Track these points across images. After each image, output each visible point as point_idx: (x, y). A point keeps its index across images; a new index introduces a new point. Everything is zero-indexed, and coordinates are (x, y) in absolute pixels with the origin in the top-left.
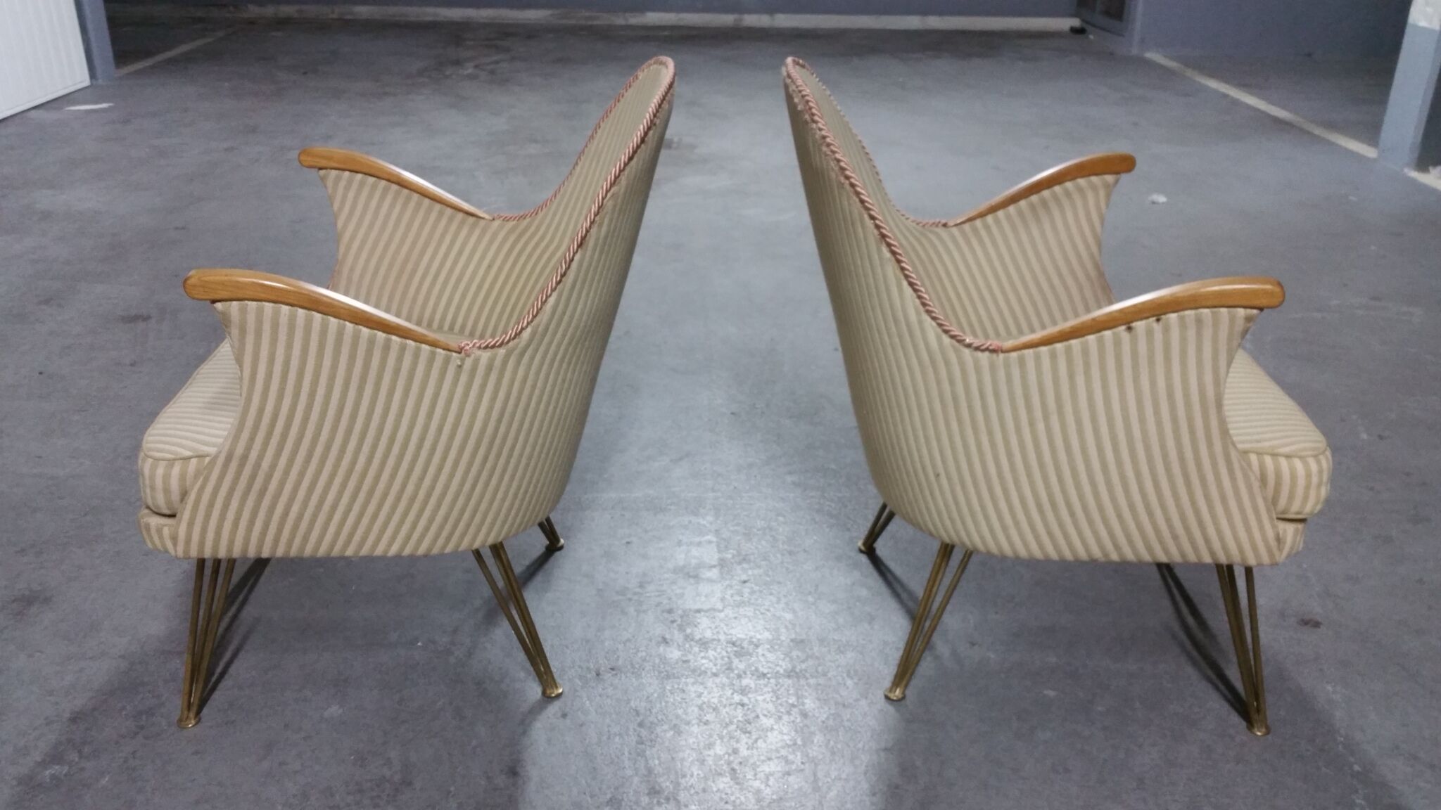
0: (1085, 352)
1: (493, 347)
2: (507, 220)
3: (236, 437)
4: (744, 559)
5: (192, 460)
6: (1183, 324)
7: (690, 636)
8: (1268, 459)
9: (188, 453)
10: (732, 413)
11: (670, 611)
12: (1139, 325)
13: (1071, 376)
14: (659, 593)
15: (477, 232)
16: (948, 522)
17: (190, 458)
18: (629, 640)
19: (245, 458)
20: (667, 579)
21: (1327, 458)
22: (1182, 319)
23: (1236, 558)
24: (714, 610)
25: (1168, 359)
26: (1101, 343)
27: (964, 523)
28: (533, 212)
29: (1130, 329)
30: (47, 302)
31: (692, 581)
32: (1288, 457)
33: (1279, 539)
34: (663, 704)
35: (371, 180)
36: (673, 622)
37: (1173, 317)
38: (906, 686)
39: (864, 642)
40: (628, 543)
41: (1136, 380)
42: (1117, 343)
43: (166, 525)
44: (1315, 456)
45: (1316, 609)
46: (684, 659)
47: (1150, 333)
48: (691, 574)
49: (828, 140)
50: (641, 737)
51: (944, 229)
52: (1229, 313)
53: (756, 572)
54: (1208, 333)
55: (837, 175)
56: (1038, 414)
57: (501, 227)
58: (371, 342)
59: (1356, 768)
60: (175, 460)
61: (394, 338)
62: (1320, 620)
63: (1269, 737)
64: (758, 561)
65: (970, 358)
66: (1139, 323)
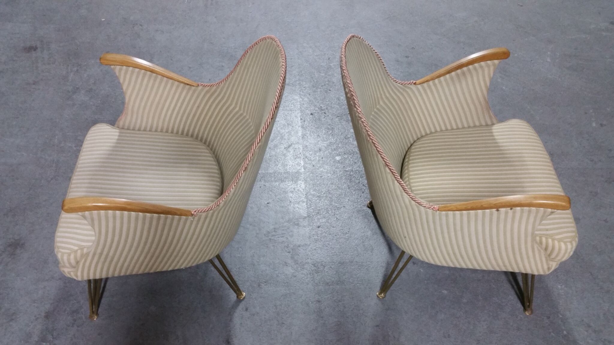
1: (207, 211)
2: (204, 86)
4: (318, 213)
5: (78, 251)
6: (522, 211)
7: (297, 261)
11: (288, 246)
14: (283, 235)
15: (191, 92)
18: (271, 264)
20: (285, 226)
23: (529, 273)
25: (513, 221)
26: (484, 214)
28: (217, 84)
31: (296, 227)
32: (559, 241)
33: (549, 269)
34: (287, 302)
35: (137, 70)
36: (289, 252)
37: (518, 209)
38: (386, 292)
41: (498, 225)
44: (571, 242)
47: (507, 213)
48: (296, 223)
49: (362, 119)
50: (278, 321)
51: (414, 85)
52: (544, 210)
54: (533, 215)
56: (452, 230)
57: (202, 90)
60: (71, 252)
61: (162, 215)
63: (532, 315)
64: (324, 213)
65: (424, 210)
66: (502, 209)
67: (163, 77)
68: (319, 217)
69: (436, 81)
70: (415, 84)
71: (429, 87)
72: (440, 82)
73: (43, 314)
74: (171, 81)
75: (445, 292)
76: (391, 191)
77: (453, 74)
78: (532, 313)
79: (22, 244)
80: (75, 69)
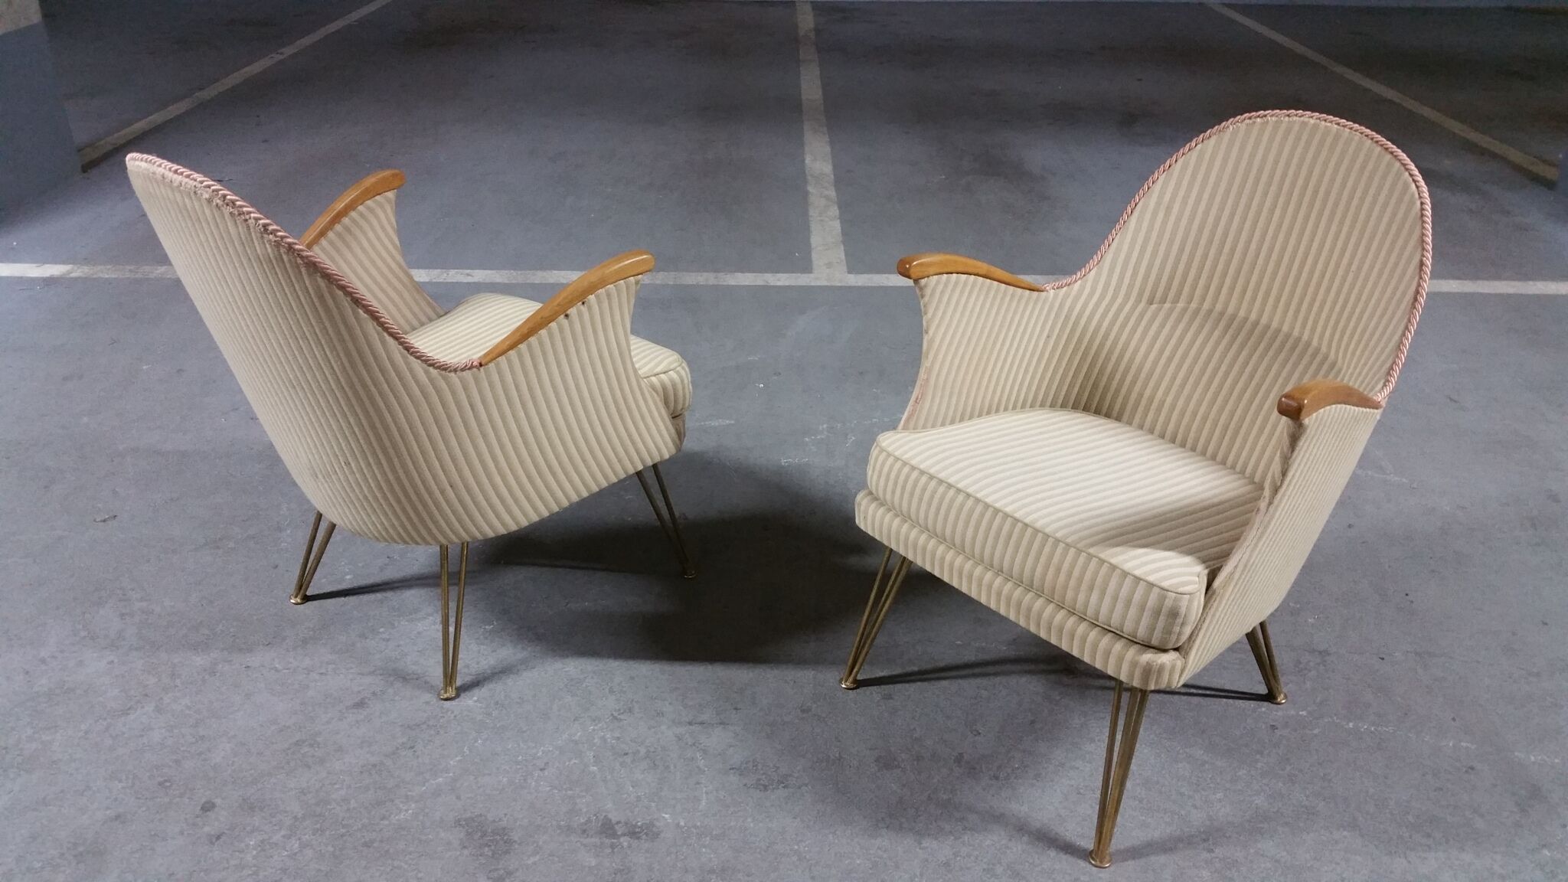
0: (541, 344)
12: (572, 311)
13: (536, 367)
25: (595, 330)
26: (550, 334)
29: (567, 316)
32: (666, 372)
37: (592, 297)
42: (561, 329)
44: (679, 365)
47: (580, 314)
66: (571, 309)
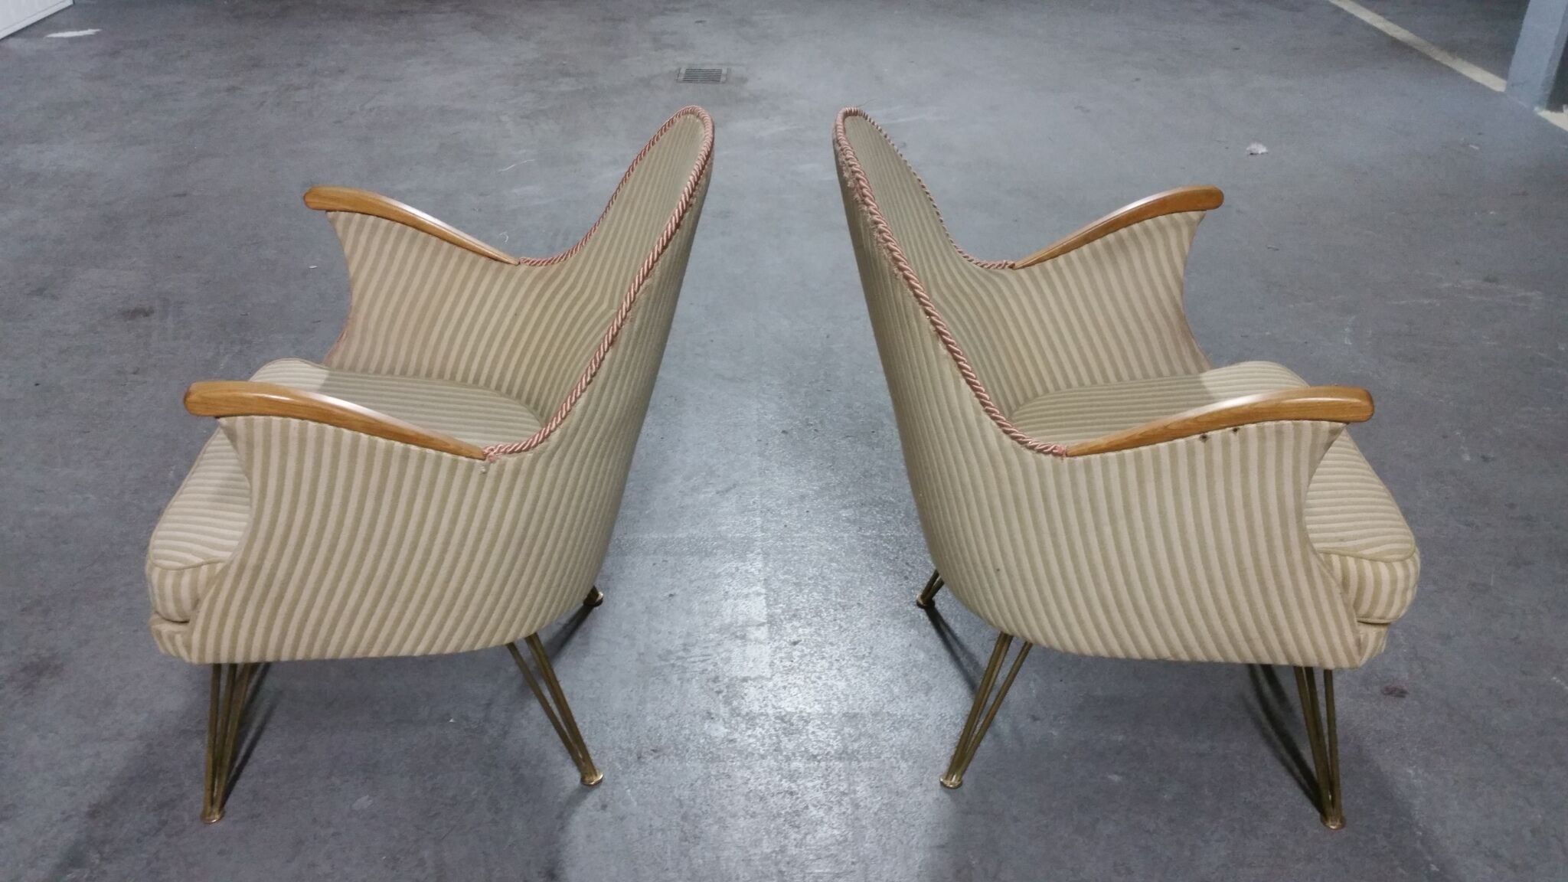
0: (1156, 459)
1: (520, 451)
2: (533, 264)
3: (249, 548)
4: (795, 616)
5: (203, 567)
6: (1262, 437)
7: (737, 711)
8: (1351, 561)
9: (197, 560)
10: (784, 432)
11: (716, 680)
12: (1215, 435)
13: (1141, 482)
14: (705, 658)
15: (501, 279)
16: (1008, 615)
17: (199, 566)
18: (671, 715)
19: (258, 568)
20: (712, 640)
21: (1414, 561)
22: (1261, 430)
23: (1313, 662)
24: (762, 677)
25: (1245, 470)
26: (1173, 452)
27: (1025, 619)
28: (562, 257)
29: (1204, 438)
30: (40, 292)
31: (739, 641)
32: (1373, 560)
33: (1360, 645)
34: (708, 792)
36: (719, 692)
37: (1251, 427)
38: (963, 772)
39: (921, 717)
40: (671, 595)
41: (1210, 487)
42: (1191, 452)
43: (179, 632)
44: (1402, 561)
45: (1403, 675)
46: (731, 737)
47: (1226, 443)
48: (738, 634)
49: (880, 226)
50: (685, 833)
51: (1011, 270)
52: (1313, 425)
53: (807, 630)
54: (1289, 443)
55: (890, 265)
56: (1105, 518)
57: (527, 272)
58: (389, 452)
59: (1434, 868)
60: (184, 569)
61: (413, 447)
62: (1405, 688)
63: (1343, 831)
64: (809, 617)
65: (1033, 461)
66: (1214, 433)
67: (441, 241)
68: (796, 623)
69: (1061, 259)
70: (1012, 267)
71: (1045, 273)
72: (1069, 263)
73: (85, 809)
74: (458, 250)
75: (1116, 778)
76: (954, 418)
77: (1098, 243)
78: (1343, 823)
79: (56, 667)
80: (236, 348)
